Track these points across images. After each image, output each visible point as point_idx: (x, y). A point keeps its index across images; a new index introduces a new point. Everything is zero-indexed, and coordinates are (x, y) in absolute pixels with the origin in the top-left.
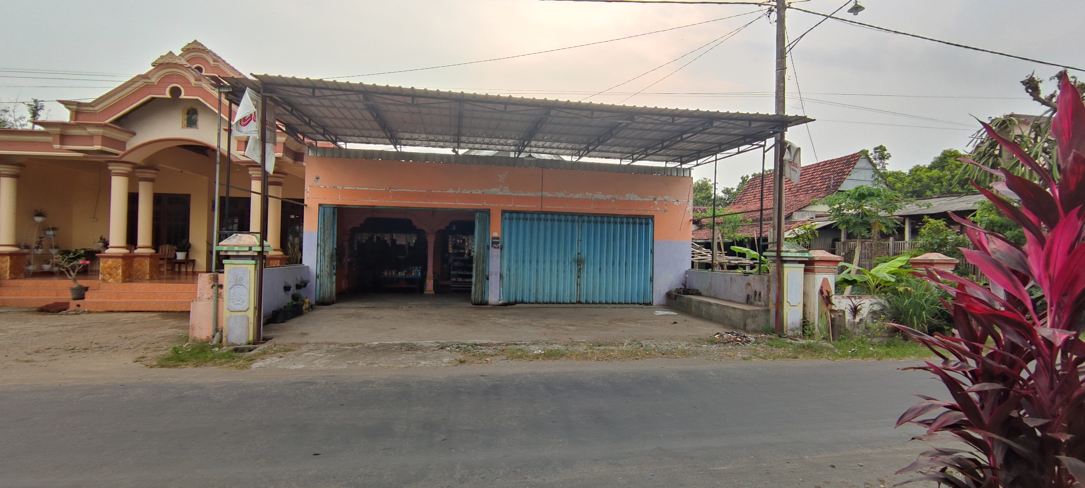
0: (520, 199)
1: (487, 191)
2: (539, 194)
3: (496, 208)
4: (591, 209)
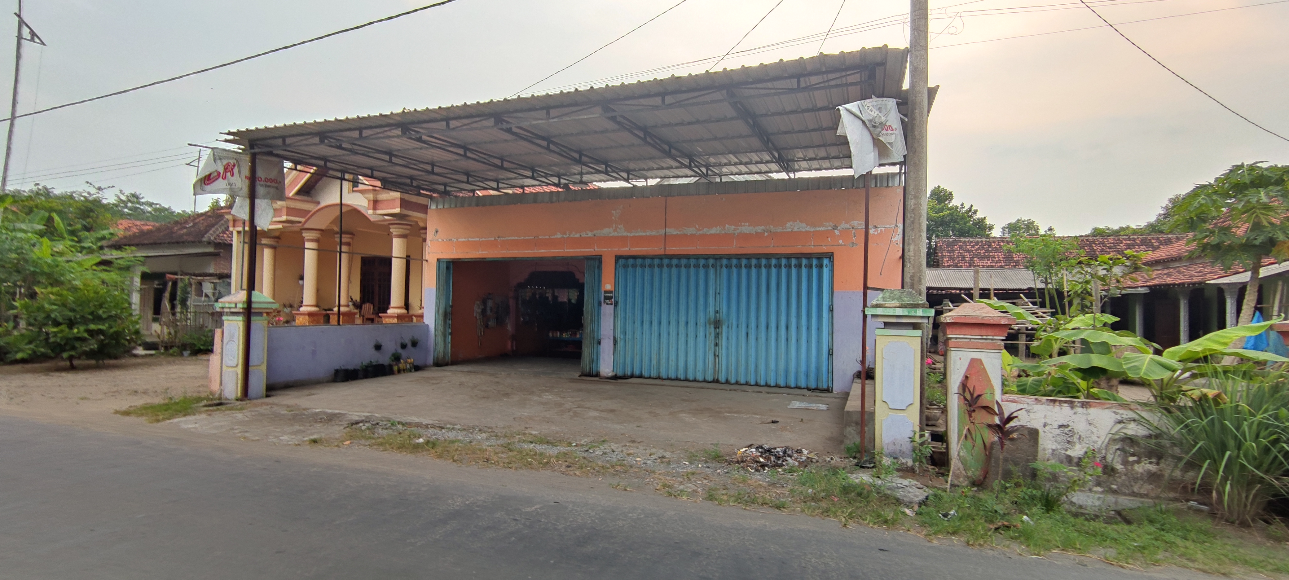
0: (637, 240)
1: (599, 233)
2: (662, 232)
3: (608, 253)
4: (733, 248)
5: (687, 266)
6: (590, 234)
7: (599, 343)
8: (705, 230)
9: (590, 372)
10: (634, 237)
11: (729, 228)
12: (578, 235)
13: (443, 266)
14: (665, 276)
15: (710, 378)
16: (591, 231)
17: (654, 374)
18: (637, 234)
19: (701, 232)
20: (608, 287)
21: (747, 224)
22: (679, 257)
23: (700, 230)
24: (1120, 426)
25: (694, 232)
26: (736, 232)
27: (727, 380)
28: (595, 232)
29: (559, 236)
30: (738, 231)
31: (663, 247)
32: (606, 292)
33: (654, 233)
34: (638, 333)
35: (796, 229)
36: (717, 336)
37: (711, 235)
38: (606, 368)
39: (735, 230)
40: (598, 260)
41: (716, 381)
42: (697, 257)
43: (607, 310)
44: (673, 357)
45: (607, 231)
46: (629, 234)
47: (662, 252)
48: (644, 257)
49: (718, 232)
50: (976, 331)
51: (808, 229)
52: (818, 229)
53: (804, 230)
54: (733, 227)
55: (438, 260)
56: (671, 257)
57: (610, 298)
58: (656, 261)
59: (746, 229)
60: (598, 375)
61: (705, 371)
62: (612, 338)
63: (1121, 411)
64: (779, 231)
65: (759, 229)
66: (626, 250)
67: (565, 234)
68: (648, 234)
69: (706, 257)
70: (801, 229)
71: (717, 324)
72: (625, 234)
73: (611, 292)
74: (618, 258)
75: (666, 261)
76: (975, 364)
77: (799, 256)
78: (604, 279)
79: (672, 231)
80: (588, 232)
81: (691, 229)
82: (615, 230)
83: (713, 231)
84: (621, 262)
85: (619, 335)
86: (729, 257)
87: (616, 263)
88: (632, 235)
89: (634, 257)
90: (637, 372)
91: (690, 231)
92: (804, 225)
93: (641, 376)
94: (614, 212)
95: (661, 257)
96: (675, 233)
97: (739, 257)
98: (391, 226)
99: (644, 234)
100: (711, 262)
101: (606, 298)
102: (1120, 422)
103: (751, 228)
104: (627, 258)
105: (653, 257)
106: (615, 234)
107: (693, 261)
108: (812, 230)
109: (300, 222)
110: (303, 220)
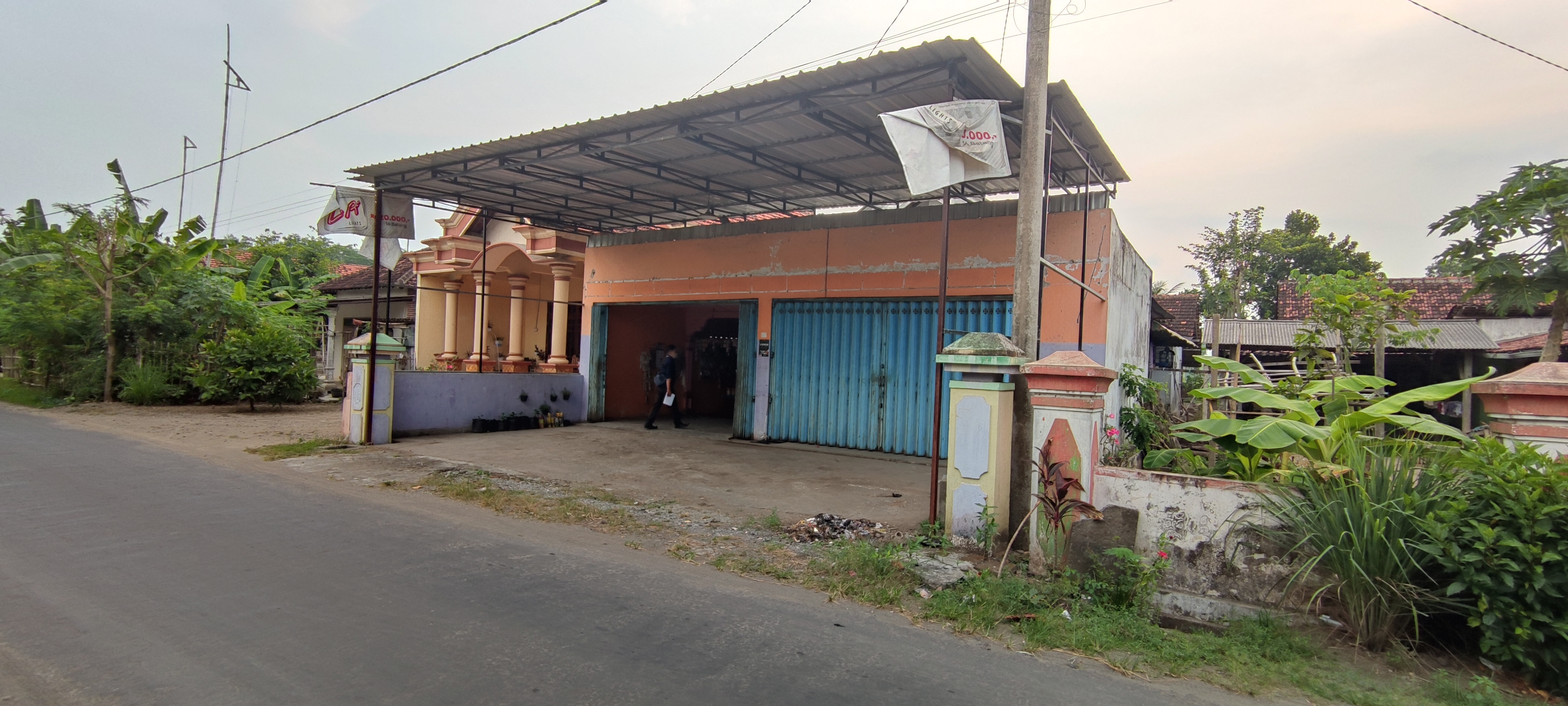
0: (797, 281)
1: (755, 272)
2: (823, 270)
3: (765, 296)
4: (901, 289)
5: (849, 311)
6: (746, 274)
7: (754, 400)
8: (870, 268)
9: (742, 434)
10: (792, 277)
11: (899, 266)
12: (733, 276)
13: (598, 311)
14: (825, 323)
15: (872, 446)
16: (747, 270)
17: (811, 439)
18: (796, 274)
19: (866, 271)
20: (764, 335)
21: (918, 260)
22: (841, 300)
23: (865, 268)
24: (1243, 513)
25: (858, 271)
26: (906, 271)
27: (892, 448)
28: (752, 271)
29: (714, 276)
30: (908, 269)
31: (823, 288)
32: (762, 341)
33: (814, 272)
34: (795, 389)
35: (975, 266)
36: (883, 395)
37: (877, 273)
38: (760, 431)
39: (904, 268)
40: (753, 304)
41: (879, 449)
42: (861, 300)
43: (763, 362)
44: (832, 420)
45: (764, 271)
46: (787, 274)
47: (822, 294)
48: (803, 301)
49: (885, 270)
50: (1060, 385)
51: (990, 265)
52: (1002, 265)
53: (985, 267)
54: (903, 264)
55: (594, 304)
56: (832, 300)
57: (766, 348)
58: (816, 306)
59: (917, 266)
60: (751, 438)
61: (867, 437)
62: (767, 395)
63: (1246, 494)
64: (955, 268)
65: (933, 266)
66: (784, 293)
67: (720, 273)
68: (808, 273)
69: (871, 300)
70: (981, 266)
71: (882, 381)
72: (783, 274)
73: (766, 341)
74: (775, 302)
75: (827, 305)
76: (1060, 426)
77: (976, 299)
78: (760, 326)
79: (834, 270)
80: (744, 271)
81: (855, 267)
82: (772, 270)
83: (880, 269)
84: (779, 306)
85: (776, 393)
86: (896, 300)
87: (773, 308)
88: (791, 274)
89: (793, 301)
90: (793, 436)
91: (854, 269)
92: (985, 260)
93: (797, 441)
94: (772, 248)
95: (821, 301)
96: (837, 272)
97: (907, 300)
98: (553, 268)
99: (803, 273)
100: (877, 305)
101: (761, 348)
102: (1244, 508)
103: (922, 265)
104: (784, 301)
105: (812, 301)
106: (773, 274)
107: (856, 306)
108: (995, 266)
109: (469, 264)
110: (471, 261)
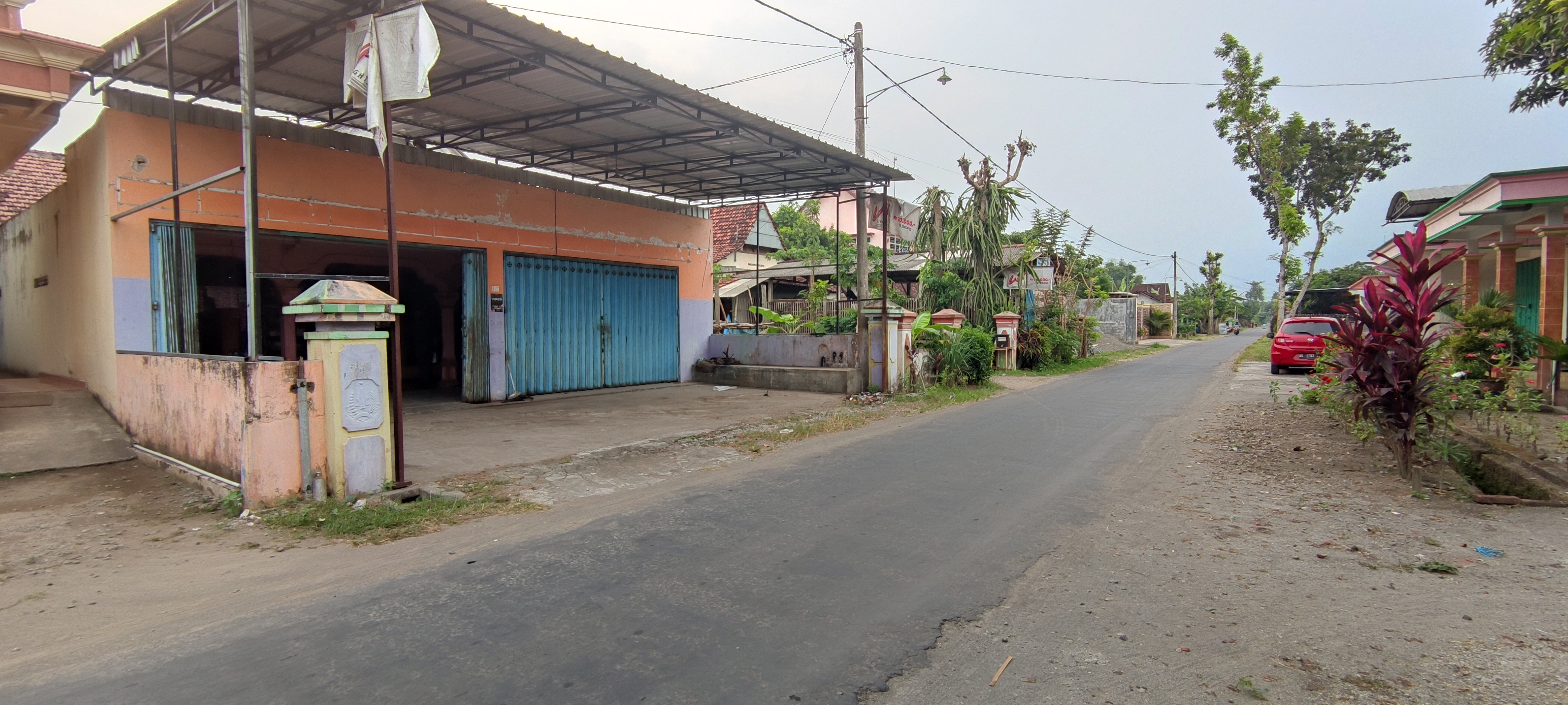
0: (528, 236)
1: (480, 218)
2: (553, 230)
3: (496, 247)
5: (573, 270)
6: (470, 219)
7: (487, 359)
8: (591, 233)
10: (523, 230)
11: (611, 235)
12: (452, 218)
13: (165, 235)
14: (558, 279)
15: (599, 384)
16: (471, 215)
18: (527, 228)
19: (588, 236)
20: (496, 289)
21: (624, 233)
22: (572, 260)
25: (582, 235)
26: (616, 241)
27: (612, 383)
28: (476, 217)
29: (423, 213)
31: (554, 246)
32: (493, 295)
33: (544, 230)
34: (532, 344)
35: (656, 244)
36: (604, 342)
37: (596, 240)
38: (498, 391)
39: (615, 237)
40: (481, 253)
41: (605, 386)
42: (587, 261)
43: (496, 319)
44: (567, 368)
45: (490, 219)
46: (518, 227)
47: (554, 252)
48: (535, 257)
49: (602, 238)
51: (663, 245)
52: (668, 245)
54: (613, 234)
55: (152, 221)
56: (563, 259)
57: (500, 303)
58: (549, 262)
59: (623, 238)
60: (489, 399)
61: (595, 378)
62: (503, 352)
64: (646, 244)
65: (633, 239)
66: (516, 245)
67: (432, 212)
68: (538, 229)
69: (595, 262)
70: (659, 244)
71: (603, 330)
72: (513, 226)
73: (500, 296)
74: (506, 254)
75: (558, 263)
77: (657, 268)
78: (490, 279)
79: (562, 230)
80: (466, 216)
82: (501, 220)
83: (599, 236)
84: (511, 259)
85: (511, 349)
86: (612, 264)
87: (504, 260)
88: (522, 228)
90: (533, 389)
91: (578, 232)
92: (660, 241)
93: (538, 393)
94: (497, 195)
95: (553, 258)
96: (564, 233)
97: (620, 264)
99: (534, 229)
100: (598, 267)
101: (493, 303)
103: (626, 238)
104: (517, 255)
105: (546, 258)
106: (502, 224)
107: (583, 266)
